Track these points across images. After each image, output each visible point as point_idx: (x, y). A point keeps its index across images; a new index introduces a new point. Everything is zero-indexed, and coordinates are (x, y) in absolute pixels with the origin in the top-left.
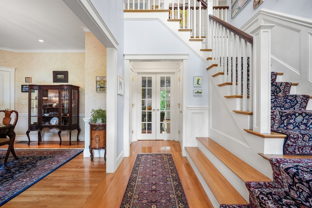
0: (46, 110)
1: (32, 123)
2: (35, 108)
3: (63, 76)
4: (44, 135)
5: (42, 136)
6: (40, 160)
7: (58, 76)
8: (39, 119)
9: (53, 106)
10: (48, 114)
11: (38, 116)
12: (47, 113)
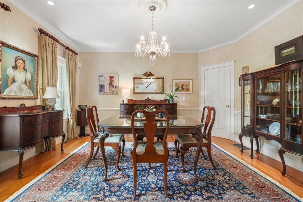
0: (264, 109)
1: (245, 126)
2: (248, 106)
3: (293, 48)
4: (263, 145)
5: (260, 146)
6: (235, 189)
7: (283, 52)
8: (252, 121)
9: (273, 103)
10: (265, 116)
11: (251, 117)
12: (265, 114)
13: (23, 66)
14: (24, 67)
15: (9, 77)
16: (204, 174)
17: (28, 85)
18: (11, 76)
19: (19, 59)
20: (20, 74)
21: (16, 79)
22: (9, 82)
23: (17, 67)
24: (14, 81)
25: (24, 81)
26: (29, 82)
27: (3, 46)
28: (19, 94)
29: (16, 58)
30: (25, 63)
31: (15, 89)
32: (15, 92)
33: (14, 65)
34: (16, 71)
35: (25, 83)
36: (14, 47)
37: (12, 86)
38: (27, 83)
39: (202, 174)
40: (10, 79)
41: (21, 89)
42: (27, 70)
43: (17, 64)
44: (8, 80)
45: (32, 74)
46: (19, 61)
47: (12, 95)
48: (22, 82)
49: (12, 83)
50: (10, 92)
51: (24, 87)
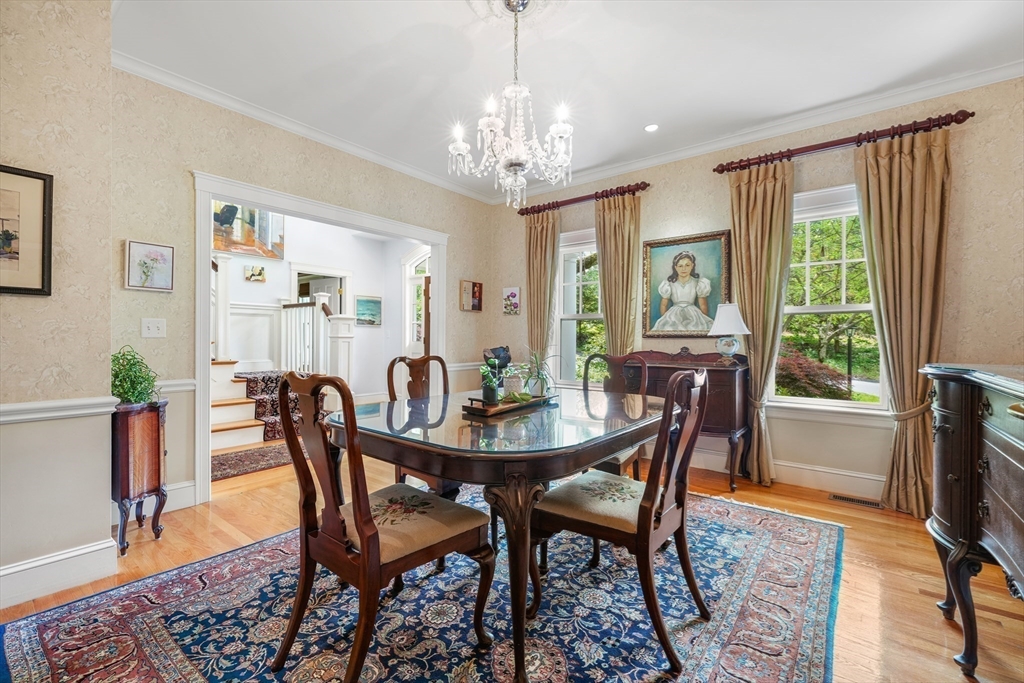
13: (689, 269)
14: (693, 270)
15: (661, 298)
16: (325, 617)
17: (703, 307)
18: (666, 296)
19: (681, 258)
20: (683, 287)
21: (675, 299)
22: (663, 308)
23: (677, 275)
24: (671, 303)
25: (692, 300)
26: (706, 299)
27: (652, 247)
28: (681, 328)
29: (675, 258)
30: (694, 262)
31: (673, 319)
32: (674, 324)
33: (670, 272)
34: (676, 284)
35: (696, 303)
36: (667, 242)
37: (668, 313)
38: (701, 302)
39: (334, 613)
40: (665, 302)
41: (685, 318)
42: (701, 275)
43: (678, 269)
44: (660, 305)
45: (712, 280)
46: (681, 262)
47: (668, 329)
48: (688, 302)
49: (667, 309)
50: (664, 325)
51: (693, 311)
